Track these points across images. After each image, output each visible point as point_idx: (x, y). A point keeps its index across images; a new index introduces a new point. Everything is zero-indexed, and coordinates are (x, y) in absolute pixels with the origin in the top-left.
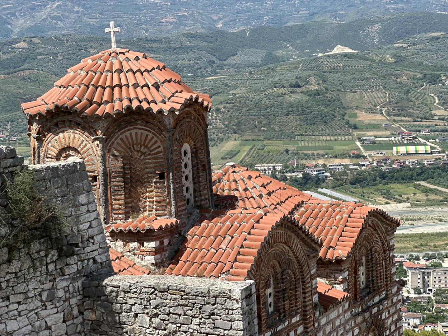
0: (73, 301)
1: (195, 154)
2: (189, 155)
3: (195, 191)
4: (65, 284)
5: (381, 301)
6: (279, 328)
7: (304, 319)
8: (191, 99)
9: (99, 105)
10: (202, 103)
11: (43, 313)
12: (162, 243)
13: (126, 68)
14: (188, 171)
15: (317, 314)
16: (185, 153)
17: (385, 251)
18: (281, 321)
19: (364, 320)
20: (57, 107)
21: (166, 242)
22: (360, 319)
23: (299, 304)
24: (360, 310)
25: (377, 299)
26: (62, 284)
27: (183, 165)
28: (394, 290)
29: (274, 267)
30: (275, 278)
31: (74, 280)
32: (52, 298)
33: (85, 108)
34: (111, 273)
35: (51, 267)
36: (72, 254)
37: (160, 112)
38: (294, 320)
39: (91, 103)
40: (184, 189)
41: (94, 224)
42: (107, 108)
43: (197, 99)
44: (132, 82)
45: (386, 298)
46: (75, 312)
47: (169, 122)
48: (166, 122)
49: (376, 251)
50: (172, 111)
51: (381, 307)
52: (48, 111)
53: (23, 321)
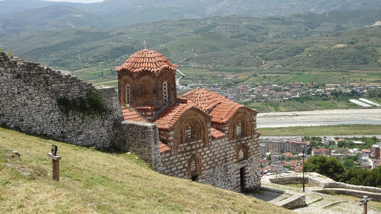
0: (110, 127)
1: (169, 85)
2: (166, 85)
3: (168, 97)
4: (107, 122)
5: (247, 139)
6: (191, 143)
7: (204, 141)
8: (166, 67)
9: (135, 69)
10: (171, 69)
11: (100, 129)
12: (152, 113)
13: (147, 56)
14: (166, 91)
15: (210, 140)
16: (165, 85)
17: (251, 122)
18: (193, 141)
19: (237, 145)
20: (123, 69)
21: (154, 113)
22: (234, 144)
23: (202, 136)
24: (235, 141)
25: (245, 138)
26: (106, 122)
27: (164, 89)
28: (256, 136)
29: (190, 123)
30: (191, 127)
31: (110, 121)
32: (103, 125)
33: (131, 69)
34: (124, 120)
35: (103, 117)
36: (110, 114)
37: (153, 71)
38: (199, 141)
39: (133, 68)
40: (164, 96)
41: (118, 105)
42: (137, 70)
43: (168, 67)
44: (147, 61)
45: (251, 138)
46: (111, 130)
47: (157, 75)
48: (156, 75)
49: (246, 121)
50: (157, 71)
51: (247, 141)
52: (121, 70)
53: (94, 131)
